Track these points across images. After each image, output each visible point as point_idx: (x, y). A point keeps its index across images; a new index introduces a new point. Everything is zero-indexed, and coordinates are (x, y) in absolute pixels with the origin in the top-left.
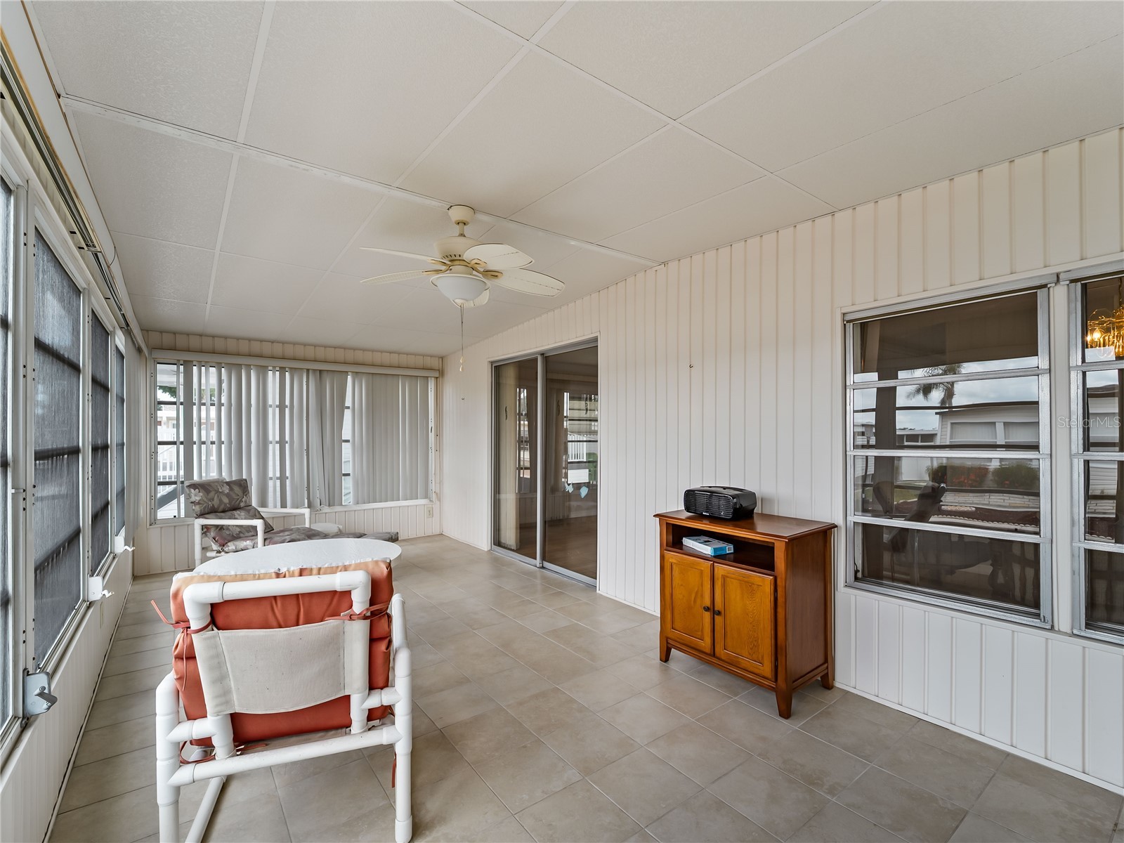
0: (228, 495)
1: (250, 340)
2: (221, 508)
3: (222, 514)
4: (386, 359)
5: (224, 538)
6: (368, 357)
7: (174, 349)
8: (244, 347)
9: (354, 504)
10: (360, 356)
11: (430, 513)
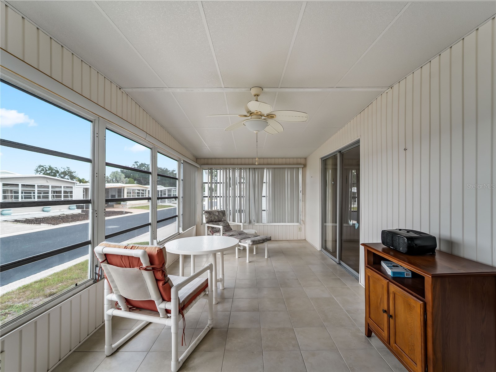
0: (217, 216)
1: (230, 159)
2: (215, 221)
3: (215, 223)
4: (280, 161)
5: (214, 231)
6: (273, 161)
7: (207, 164)
8: (228, 161)
9: (267, 223)
10: (269, 161)
11: (300, 229)
